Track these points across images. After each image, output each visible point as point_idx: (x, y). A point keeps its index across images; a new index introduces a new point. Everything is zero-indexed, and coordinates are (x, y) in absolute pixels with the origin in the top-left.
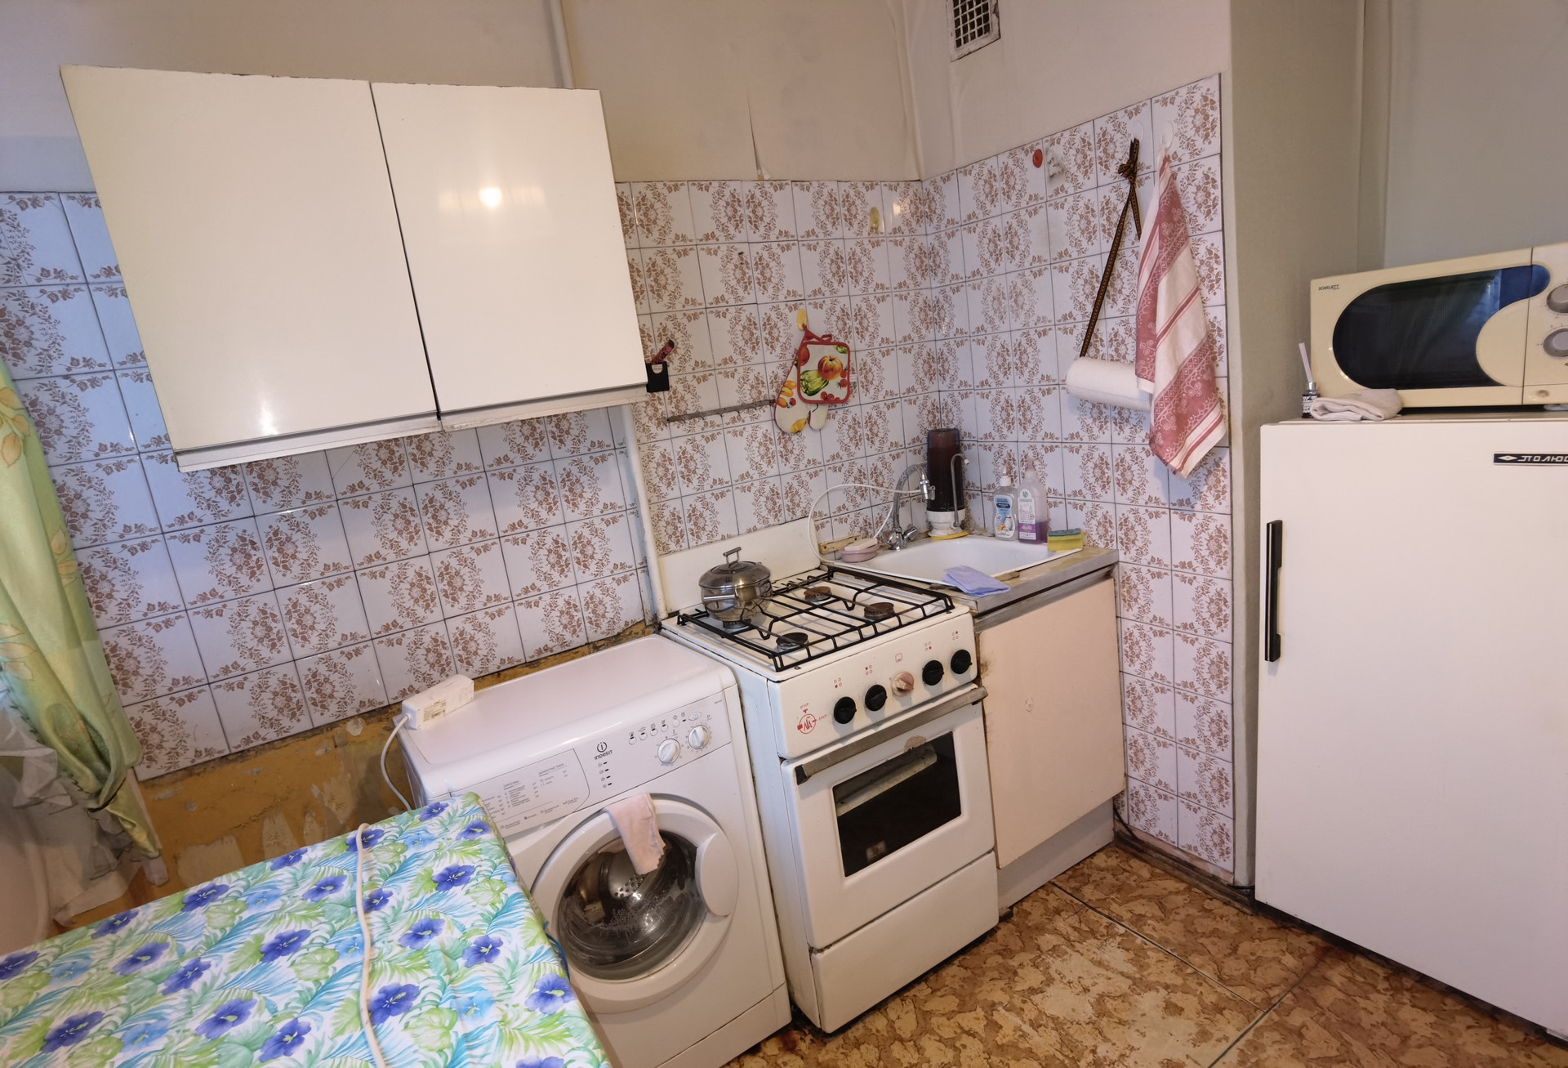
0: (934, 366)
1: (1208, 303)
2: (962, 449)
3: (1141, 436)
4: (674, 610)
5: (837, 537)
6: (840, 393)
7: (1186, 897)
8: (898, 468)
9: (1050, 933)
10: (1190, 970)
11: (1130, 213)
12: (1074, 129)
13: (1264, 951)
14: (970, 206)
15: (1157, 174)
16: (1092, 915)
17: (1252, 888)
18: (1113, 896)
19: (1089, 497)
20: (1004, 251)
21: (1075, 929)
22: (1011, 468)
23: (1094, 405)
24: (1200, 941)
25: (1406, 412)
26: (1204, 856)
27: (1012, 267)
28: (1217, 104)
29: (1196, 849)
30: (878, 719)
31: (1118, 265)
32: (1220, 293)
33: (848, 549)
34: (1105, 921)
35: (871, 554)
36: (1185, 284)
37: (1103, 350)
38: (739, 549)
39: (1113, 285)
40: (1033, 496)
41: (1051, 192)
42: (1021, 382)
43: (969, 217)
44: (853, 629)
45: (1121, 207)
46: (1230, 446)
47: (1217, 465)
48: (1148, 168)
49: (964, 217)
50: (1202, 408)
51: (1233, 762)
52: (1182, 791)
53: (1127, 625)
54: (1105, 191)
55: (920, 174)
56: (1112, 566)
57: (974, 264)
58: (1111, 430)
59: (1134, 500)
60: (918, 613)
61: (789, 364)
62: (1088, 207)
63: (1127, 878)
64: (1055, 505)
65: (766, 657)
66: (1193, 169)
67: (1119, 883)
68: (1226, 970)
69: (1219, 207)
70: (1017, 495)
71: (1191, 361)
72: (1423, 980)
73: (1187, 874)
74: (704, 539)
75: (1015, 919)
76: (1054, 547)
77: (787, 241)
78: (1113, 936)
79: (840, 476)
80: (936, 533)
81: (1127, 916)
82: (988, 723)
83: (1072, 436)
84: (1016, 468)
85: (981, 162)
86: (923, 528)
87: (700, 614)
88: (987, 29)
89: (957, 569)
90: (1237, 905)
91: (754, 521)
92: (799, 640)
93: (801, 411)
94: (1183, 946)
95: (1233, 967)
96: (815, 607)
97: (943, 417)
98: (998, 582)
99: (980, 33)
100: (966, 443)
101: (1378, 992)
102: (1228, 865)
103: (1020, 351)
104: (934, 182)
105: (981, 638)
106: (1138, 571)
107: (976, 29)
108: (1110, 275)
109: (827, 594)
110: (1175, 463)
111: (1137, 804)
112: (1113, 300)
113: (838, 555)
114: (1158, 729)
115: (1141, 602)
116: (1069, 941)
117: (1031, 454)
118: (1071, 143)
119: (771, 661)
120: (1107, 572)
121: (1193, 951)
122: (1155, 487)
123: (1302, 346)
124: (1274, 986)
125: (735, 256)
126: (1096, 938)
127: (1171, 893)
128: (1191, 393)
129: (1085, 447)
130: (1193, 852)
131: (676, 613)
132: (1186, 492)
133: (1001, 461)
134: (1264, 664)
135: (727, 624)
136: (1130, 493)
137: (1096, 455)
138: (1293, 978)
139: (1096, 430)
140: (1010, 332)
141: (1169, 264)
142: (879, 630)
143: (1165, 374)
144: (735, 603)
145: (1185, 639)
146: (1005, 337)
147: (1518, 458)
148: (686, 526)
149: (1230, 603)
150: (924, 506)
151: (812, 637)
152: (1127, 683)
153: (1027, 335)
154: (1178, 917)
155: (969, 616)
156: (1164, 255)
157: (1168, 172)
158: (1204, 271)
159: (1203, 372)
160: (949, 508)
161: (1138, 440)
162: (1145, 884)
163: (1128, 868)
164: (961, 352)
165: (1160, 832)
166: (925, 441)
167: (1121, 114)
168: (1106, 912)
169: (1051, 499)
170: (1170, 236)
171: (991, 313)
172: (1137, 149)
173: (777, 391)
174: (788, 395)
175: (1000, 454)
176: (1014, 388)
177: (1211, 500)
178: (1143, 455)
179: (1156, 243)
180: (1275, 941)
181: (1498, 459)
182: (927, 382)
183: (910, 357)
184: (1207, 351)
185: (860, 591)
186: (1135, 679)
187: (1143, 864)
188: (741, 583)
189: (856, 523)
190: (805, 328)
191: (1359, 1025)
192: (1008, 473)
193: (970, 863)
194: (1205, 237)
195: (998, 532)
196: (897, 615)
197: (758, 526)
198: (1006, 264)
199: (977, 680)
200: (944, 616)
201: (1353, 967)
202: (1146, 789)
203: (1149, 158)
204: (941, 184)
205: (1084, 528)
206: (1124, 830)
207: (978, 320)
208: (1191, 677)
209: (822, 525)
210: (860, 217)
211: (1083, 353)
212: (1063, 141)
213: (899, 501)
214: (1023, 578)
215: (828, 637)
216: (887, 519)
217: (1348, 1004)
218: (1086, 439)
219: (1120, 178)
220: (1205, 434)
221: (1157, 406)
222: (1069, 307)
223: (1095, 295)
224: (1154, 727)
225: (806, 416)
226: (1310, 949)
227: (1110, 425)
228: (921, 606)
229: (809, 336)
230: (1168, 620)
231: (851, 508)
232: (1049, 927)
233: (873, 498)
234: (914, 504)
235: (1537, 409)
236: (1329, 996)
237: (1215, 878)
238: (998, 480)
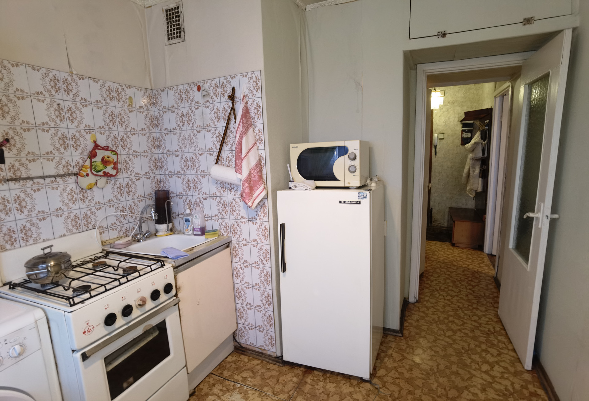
0: (158, 164)
1: (259, 148)
2: (170, 198)
3: (238, 194)
4: (8, 281)
5: (111, 238)
6: (113, 172)
7: (261, 366)
8: (142, 205)
9: (211, 395)
10: (264, 394)
11: (232, 113)
12: (212, 80)
13: (287, 379)
14: (172, 102)
15: (241, 101)
16: (227, 383)
17: (282, 356)
18: (235, 373)
19: (220, 217)
20: (186, 122)
21: (221, 390)
22: (190, 206)
23: (221, 183)
24: (266, 381)
25: (317, 188)
26: (266, 349)
27: (189, 128)
28: (260, 80)
29: (263, 346)
30: (129, 321)
31: (228, 132)
32: (263, 145)
33: (116, 242)
34: (232, 384)
35: (129, 244)
36: (251, 142)
37: (224, 162)
38: (52, 246)
39: (227, 139)
40: (199, 217)
41: (204, 102)
42: (193, 172)
43: (172, 107)
44: (116, 280)
45: (229, 111)
46: (267, 198)
47: (264, 205)
48: (238, 98)
49: (170, 106)
50: (258, 184)
51: (273, 311)
52: (257, 325)
53: (235, 265)
54: (223, 104)
55: (151, 87)
56: (229, 242)
57: (174, 125)
58: (227, 193)
59: (236, 218)
60: (149, 269)
61: (86, 157)
62: (217, 109)
63: (240, 364)
64: (208, 220)
65: (64, 300)
66: (253, 101)
67: (237, 366)
68: (276, 390)
69: (262, 115)
70: (193, 217)
71: (254, 168)
72: (332, 373)
73: (261, 356)
74: (31, 241)
75: (196, 393)
76: (207, 237)
77: (86, 103)
78: (235, 389)
79: (113, 209)
80: (159, 234)
81: (240, 379)
82: (181, 313)
83: (213, 194)
84: (192, 206)
85: (177, 86)
86: (154, 232)
87: (26, 281)
88: (180, 36)
89: (167, 248)
90: (278, 364)
91: (64, 231)
92: (86, 289)
93: (92, 179)
94: (260, 385)
95: (278, 388)
96: (97, 271)
97: (162, 185)
98: (184, 252)
99: (177, 37)
100: (171, 196)
101: (321, 381)
102: (274, 350)
103: (193, 160)
104: (158, 91)
105: (177, 277)
106: (239, 244)
107: (176, 35)
108: (226, 135)
109: (105, 265)
110: (250, 204)
111: (242, 334)
112: (227, 144)
113: (112, 246)
114: (248, 303)
115: (240, 255)
116: (219, 396)
117: (198, 201)
118: (211, 85)
119: (67, 302)
120: (228, 245)
121: (264, 386)
122: (243, 213)
123: (288, 165)
124: (291, 390)
125: (55, 106)
126: (229, 392)
127: (255, 365)
128: (254, 179)
129: (218, 198)
130: (262, 348)
131: (10, 283)
132: (254, 215)
133: (186, 203)
134: (281, 274)
135: (43, 285)
136: (235, 215)
137: (222, 201)
138: (297, 385)
139: (222, 192)
140: (188, 152)
141: (246, 133)
142: (129, 279)
143: (245, 172)
144: (48, 274)
145: (256, 268)
146: (187, 155)
147: (345, 202)
148: (19, 235)
149: (269, 253)
150: (154, 222)
151: (93, 286)
152: (236, 287)
153: (195, 154)
154: (259, 374)
155: (172, 268)
156: (244, 129)
157: (245, 101)
158: (257, 137)
159: (258, 172)
160: (165, 223)
161: (237, 196)
162: (246, 364)
163: (240, 359)
164: (169, 159)
165: (251, 343)
166: (154, 195)
167: (229, 77)
168: (232, 380)
169: (206, 218)
170: (246, 123)
171: (181, 145)
172: (235, 91)
173: (79, 169)
174: (85, 171)
175: (186, 200)
176: (191, 175)
177: (262, 217)
178: (239, 201)
179: (241, 125)
180: (290, 374)
181: (340, 202)
182: (155, 170)
183: (147, 160)
184: (259, 165)
185: (121, 262)
186: (239, 285)
187: (245, 356)
188: (52, 263)
189: (121, 230)
190: (95, 142)
191: (316, 395)
192: (189, 208)
193: (175, 375)
194: (257, 125)
195: (185, 232)
196: (138, 271)
197: (66, 234)
198: (186, 127)
199: (176, 295)
200: (161, 269)
201: (313, 375)
202: (245, 327)
203: (239, 95)
204: (161, 92)
205: (218, 229)
206: (238, 344)
207: (176, 147)
208: (258, 282)
209: (104, 232)
210: (124, 99)
211: (217, 163)
212: (208, 83)
213: (142, 221)
214: (195, 250)
215: (102, 285)
216: (136, 228)
217: (313, 389)
218: (219, 195)
219: (229, 100)
220: (259, 193)
221: (243, 183)
222: (211, 145)
223: (221, 142)
224: (246, 302)
225: (94, 181)
226: (301, 373)
227: (227, 190)
228: (150, 266)
229: (97, 146)
230: (249, 261)
231: (119, 224)
232: (211, 393)
233: (130, 219)
234: (149, 221)
235: (348, 188)
236: (307, 388)
237: (270, 356)
238: (185, 211)
